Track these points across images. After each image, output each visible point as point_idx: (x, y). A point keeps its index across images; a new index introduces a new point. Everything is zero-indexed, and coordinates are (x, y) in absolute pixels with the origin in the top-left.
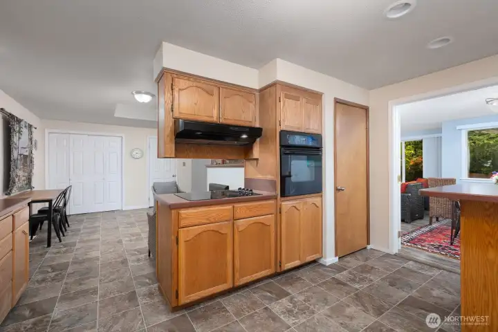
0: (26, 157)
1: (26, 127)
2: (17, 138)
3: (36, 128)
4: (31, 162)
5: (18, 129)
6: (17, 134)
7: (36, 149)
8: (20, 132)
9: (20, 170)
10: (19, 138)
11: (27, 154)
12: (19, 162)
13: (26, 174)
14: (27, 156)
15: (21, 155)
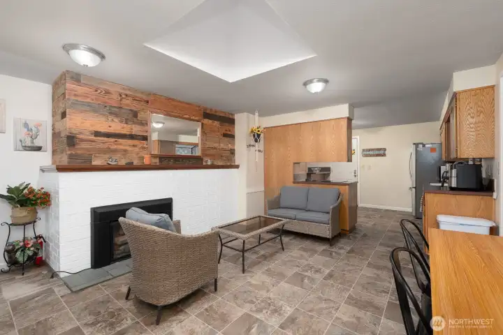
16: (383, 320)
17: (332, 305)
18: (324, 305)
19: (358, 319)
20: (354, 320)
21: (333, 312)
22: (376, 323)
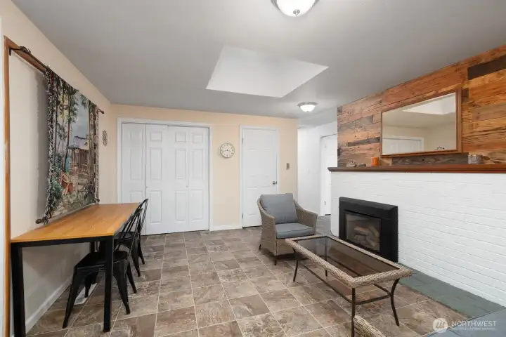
0: (83, 153)
1: (83, 104)
2: (66, 119)
3: (103, 113)
4: (94, 160)
5: (66, 103)
6: (66, 112)
7: (105, 145)
8: (71, 109)
9: (71, 173)
10: (70, 121)
11: (87, 148)
12: (69, 160)
13: (85, 181)
14: (86, 151)
15: (74, 149)
16: (156, 311)
17: (201, 299)
18: (207, 295)
19: (176, 301)
20: (178, 298)
21: (196, 296)
22: (162, 305)
